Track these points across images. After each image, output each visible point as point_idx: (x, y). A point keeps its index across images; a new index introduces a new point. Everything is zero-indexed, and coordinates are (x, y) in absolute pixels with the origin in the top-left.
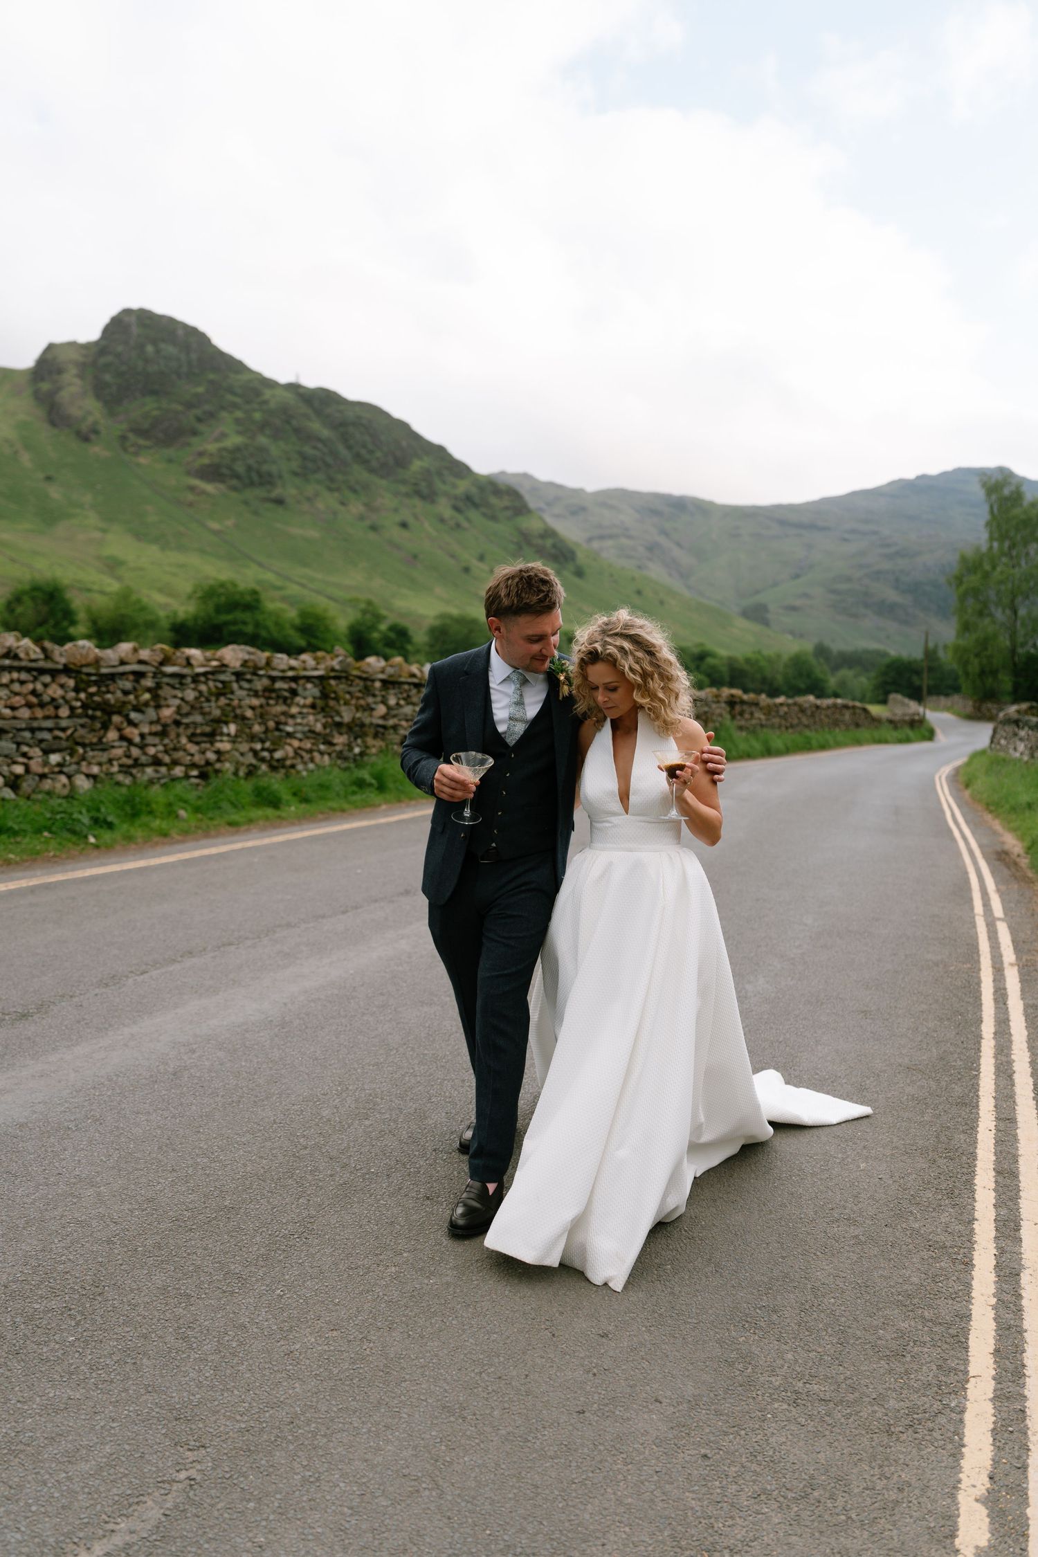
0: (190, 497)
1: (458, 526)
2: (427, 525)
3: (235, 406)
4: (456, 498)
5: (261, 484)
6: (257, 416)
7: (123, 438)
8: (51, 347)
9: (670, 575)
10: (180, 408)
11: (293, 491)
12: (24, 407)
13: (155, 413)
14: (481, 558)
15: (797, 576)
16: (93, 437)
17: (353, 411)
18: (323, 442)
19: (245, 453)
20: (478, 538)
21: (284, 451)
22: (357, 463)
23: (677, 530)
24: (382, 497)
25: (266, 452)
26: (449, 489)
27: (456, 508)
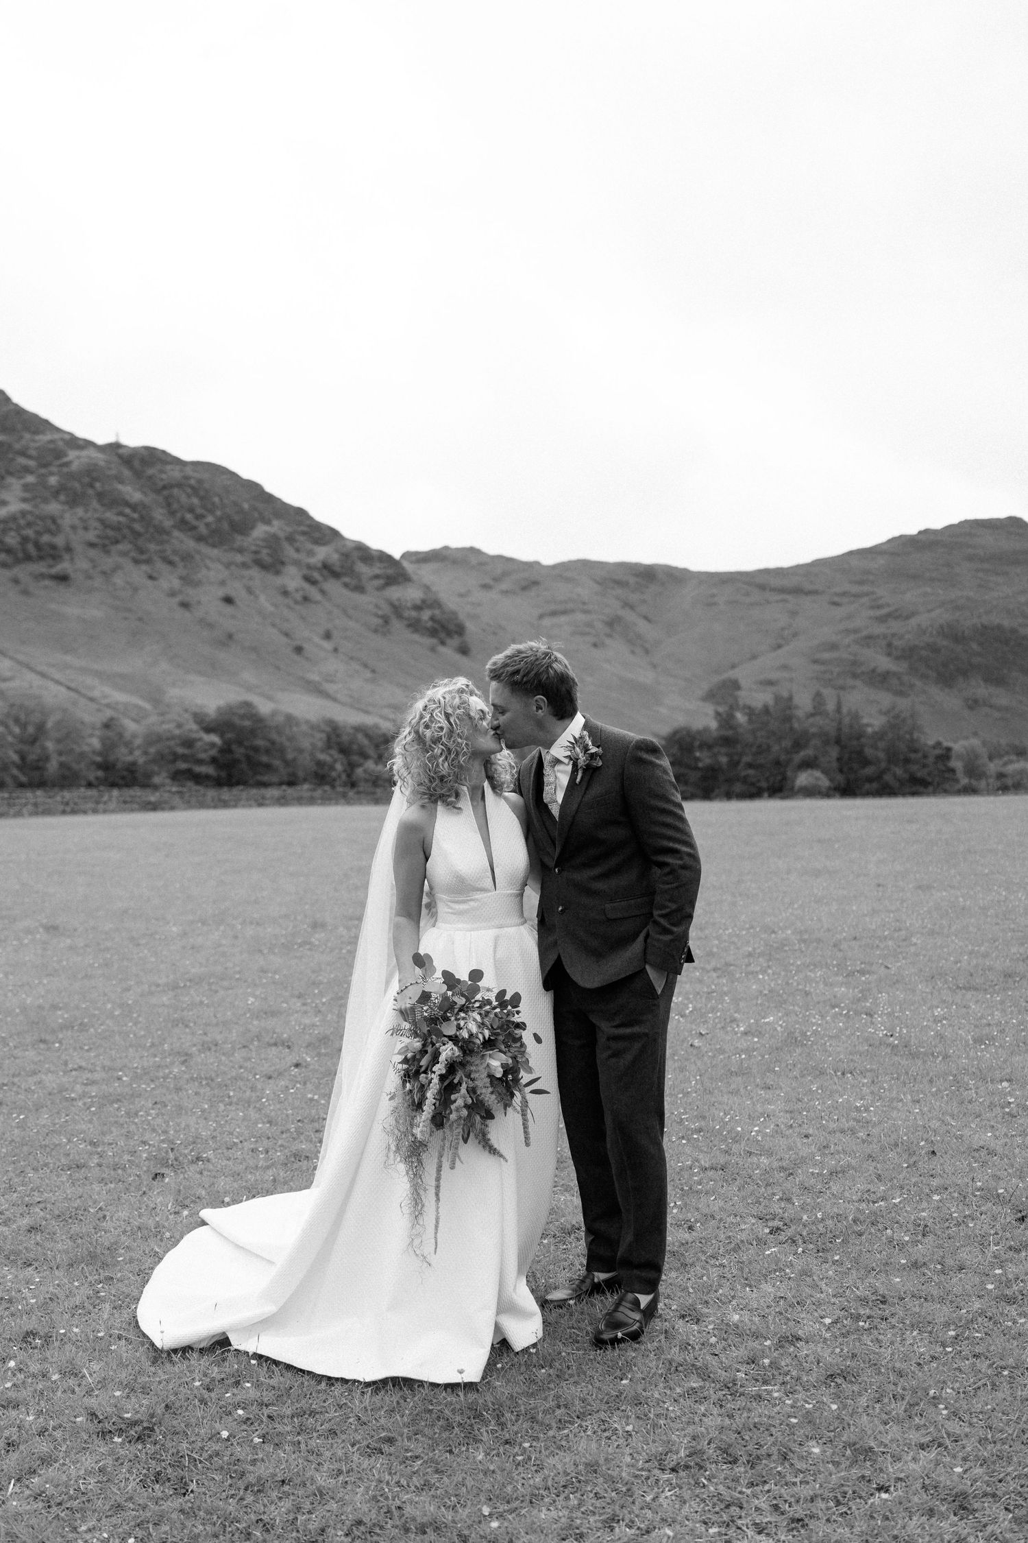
1: (306, 599)
2: (262, 599)
3: (27, 470)
4: (309, 567)
5: (41, 558)
6: (53, 480)
11: (83, 564)
14: (328, 636)
15: (779, 646)
17: (181, 471)
18: (134, 507)
19: (22, 522)
20: (330, 613)
21: (81, 519)
22: (181, 530)
23: (644, 601)
24: (208, 568)
25: (54, 520)
26: (301, 557)
27: (307, 579)
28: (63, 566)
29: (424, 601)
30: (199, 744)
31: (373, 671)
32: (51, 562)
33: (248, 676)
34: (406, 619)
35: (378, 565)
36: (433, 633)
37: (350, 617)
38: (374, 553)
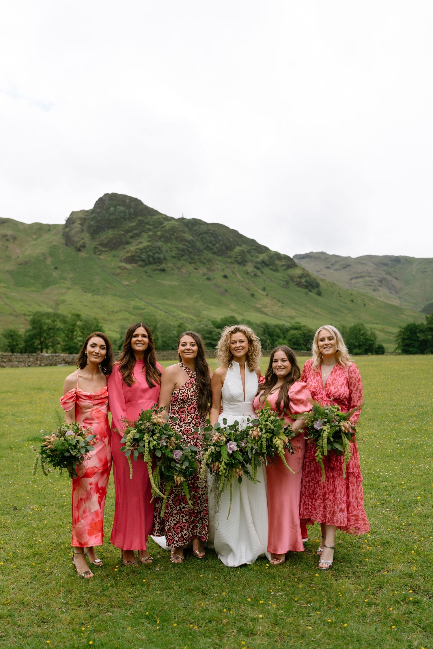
0: (118, 271)
1: (255, 275)
2: (238, 276)
3: (149, 230)
4: (256, 262)
5: (155, 263)
6: (159, 233)
7: (96, 248)
8: (73, 213)
9: (391, 293)
10: (123, 233)
11: (170, 265)
12: (57, 239)
13: (112, 236)
14: (264, 289)
16: (82, 249)
17: (207, 227)
18: (189, 242)
19: (148, 250)
20: (265, 281)
21: (170, 248)
22: (207, 250)
23: (395, 272)
24: (217, 265)
25: (159, 249)
26: (254, 259)
27: (256, 267)
28: (163, 266)
29: (302, 274)
30: (214, 333)
31: (282, 303)
32: (159, 264)
33: (232, 306)
34: (296, 282)
35: (284, 260)
36: (306, 287)
37: (273, 282)
38: (282, 256)
